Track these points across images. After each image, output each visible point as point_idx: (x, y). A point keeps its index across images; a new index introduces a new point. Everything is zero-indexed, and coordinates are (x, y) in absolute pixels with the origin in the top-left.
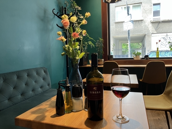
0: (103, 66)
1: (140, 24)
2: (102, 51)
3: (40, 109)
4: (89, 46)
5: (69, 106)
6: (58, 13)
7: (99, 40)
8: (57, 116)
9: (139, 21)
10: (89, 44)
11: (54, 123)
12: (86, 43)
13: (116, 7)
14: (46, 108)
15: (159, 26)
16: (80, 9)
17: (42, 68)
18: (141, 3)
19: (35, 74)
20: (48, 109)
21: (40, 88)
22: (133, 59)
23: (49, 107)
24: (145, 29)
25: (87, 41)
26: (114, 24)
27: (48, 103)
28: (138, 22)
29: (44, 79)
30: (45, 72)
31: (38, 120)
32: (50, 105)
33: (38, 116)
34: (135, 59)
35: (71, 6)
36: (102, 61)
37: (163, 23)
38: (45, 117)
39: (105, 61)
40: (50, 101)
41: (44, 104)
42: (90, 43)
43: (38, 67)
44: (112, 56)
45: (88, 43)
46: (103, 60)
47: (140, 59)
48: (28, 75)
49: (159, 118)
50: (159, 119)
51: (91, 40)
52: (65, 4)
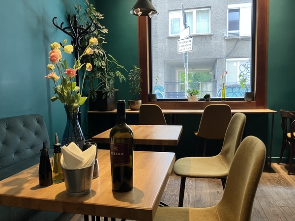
0: (139, 111)
1: (209, 42)
2: (138, 87)
3: (17, 179)
4: (117, 78)
5: (57, 174)
6: (63, 23)
7: (134, 70)
8: (40, 188)
9: (207, 37)
10: (117, 75)
11: (33, 197)
12: (112, 74)
13: (169, 11)
14: (27, 177)
15: (237, 45)
16: (101, 17)
17: (34, 115)
18: (210, 7)
19: (21, 125)
20: (30, 179)
21: (31, 148)
22: (186, 100)
23: (31, 176)
24: (215, 50)
25: (114, 71)
26: (167, 39)
27: (32, 171)
28: (204, 38)
29: (36, 133)
30: (39, 122)
31: (11, 194)
32: (34, 173)
33: (12, 189)
34: (190, 101)
35: (86, 13)
36: (138, 103)
37: (243, 42)
38: (23, 189)
39: (142, 103)
40: (35, 168)
41: (26, 172)
42: (118, 73)
43: (28, 113)
44: (154, 95)
45: (115, 75)
46: (140, 101)
47: (197, 101)
48: (8, 128)
49: (219, 190)
50: (218, 192)
51: (120, 70)
52: (76, 8)
